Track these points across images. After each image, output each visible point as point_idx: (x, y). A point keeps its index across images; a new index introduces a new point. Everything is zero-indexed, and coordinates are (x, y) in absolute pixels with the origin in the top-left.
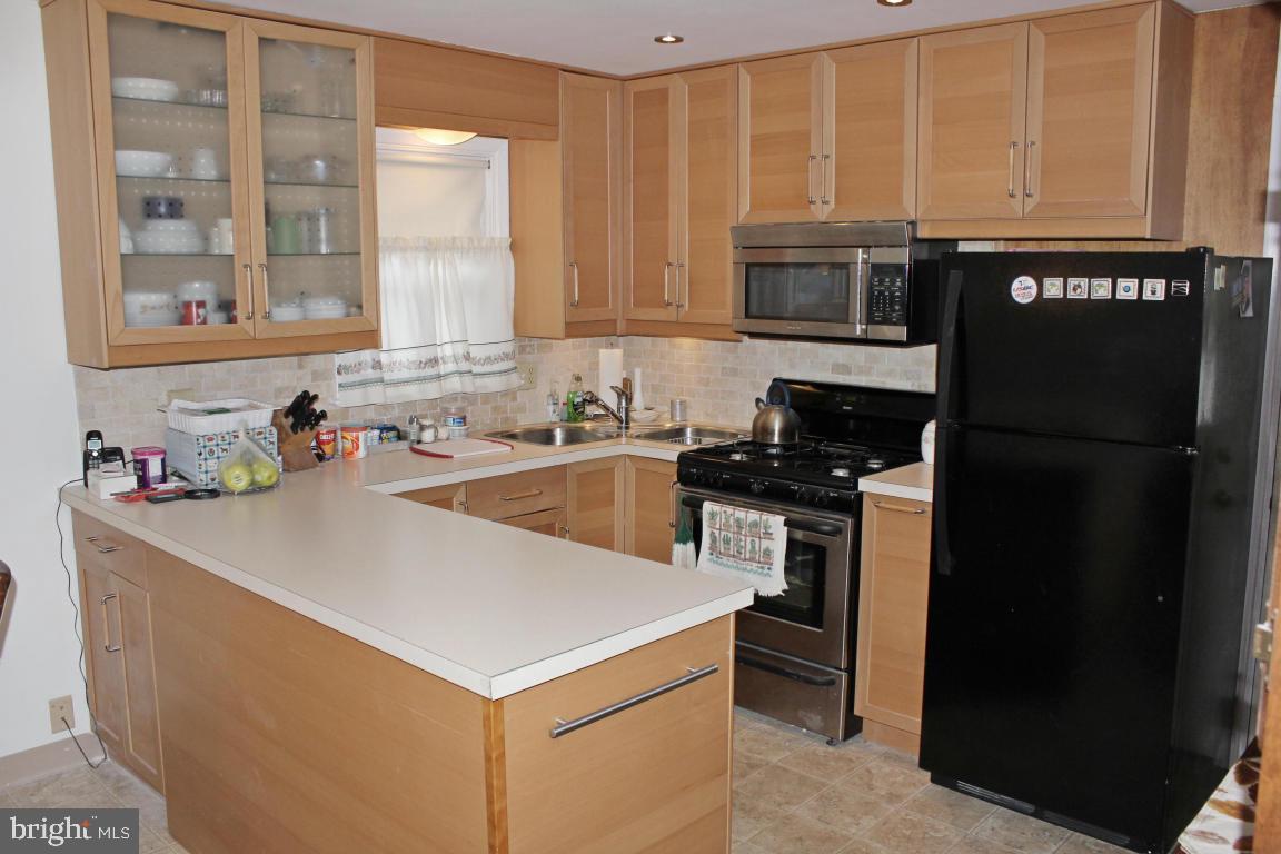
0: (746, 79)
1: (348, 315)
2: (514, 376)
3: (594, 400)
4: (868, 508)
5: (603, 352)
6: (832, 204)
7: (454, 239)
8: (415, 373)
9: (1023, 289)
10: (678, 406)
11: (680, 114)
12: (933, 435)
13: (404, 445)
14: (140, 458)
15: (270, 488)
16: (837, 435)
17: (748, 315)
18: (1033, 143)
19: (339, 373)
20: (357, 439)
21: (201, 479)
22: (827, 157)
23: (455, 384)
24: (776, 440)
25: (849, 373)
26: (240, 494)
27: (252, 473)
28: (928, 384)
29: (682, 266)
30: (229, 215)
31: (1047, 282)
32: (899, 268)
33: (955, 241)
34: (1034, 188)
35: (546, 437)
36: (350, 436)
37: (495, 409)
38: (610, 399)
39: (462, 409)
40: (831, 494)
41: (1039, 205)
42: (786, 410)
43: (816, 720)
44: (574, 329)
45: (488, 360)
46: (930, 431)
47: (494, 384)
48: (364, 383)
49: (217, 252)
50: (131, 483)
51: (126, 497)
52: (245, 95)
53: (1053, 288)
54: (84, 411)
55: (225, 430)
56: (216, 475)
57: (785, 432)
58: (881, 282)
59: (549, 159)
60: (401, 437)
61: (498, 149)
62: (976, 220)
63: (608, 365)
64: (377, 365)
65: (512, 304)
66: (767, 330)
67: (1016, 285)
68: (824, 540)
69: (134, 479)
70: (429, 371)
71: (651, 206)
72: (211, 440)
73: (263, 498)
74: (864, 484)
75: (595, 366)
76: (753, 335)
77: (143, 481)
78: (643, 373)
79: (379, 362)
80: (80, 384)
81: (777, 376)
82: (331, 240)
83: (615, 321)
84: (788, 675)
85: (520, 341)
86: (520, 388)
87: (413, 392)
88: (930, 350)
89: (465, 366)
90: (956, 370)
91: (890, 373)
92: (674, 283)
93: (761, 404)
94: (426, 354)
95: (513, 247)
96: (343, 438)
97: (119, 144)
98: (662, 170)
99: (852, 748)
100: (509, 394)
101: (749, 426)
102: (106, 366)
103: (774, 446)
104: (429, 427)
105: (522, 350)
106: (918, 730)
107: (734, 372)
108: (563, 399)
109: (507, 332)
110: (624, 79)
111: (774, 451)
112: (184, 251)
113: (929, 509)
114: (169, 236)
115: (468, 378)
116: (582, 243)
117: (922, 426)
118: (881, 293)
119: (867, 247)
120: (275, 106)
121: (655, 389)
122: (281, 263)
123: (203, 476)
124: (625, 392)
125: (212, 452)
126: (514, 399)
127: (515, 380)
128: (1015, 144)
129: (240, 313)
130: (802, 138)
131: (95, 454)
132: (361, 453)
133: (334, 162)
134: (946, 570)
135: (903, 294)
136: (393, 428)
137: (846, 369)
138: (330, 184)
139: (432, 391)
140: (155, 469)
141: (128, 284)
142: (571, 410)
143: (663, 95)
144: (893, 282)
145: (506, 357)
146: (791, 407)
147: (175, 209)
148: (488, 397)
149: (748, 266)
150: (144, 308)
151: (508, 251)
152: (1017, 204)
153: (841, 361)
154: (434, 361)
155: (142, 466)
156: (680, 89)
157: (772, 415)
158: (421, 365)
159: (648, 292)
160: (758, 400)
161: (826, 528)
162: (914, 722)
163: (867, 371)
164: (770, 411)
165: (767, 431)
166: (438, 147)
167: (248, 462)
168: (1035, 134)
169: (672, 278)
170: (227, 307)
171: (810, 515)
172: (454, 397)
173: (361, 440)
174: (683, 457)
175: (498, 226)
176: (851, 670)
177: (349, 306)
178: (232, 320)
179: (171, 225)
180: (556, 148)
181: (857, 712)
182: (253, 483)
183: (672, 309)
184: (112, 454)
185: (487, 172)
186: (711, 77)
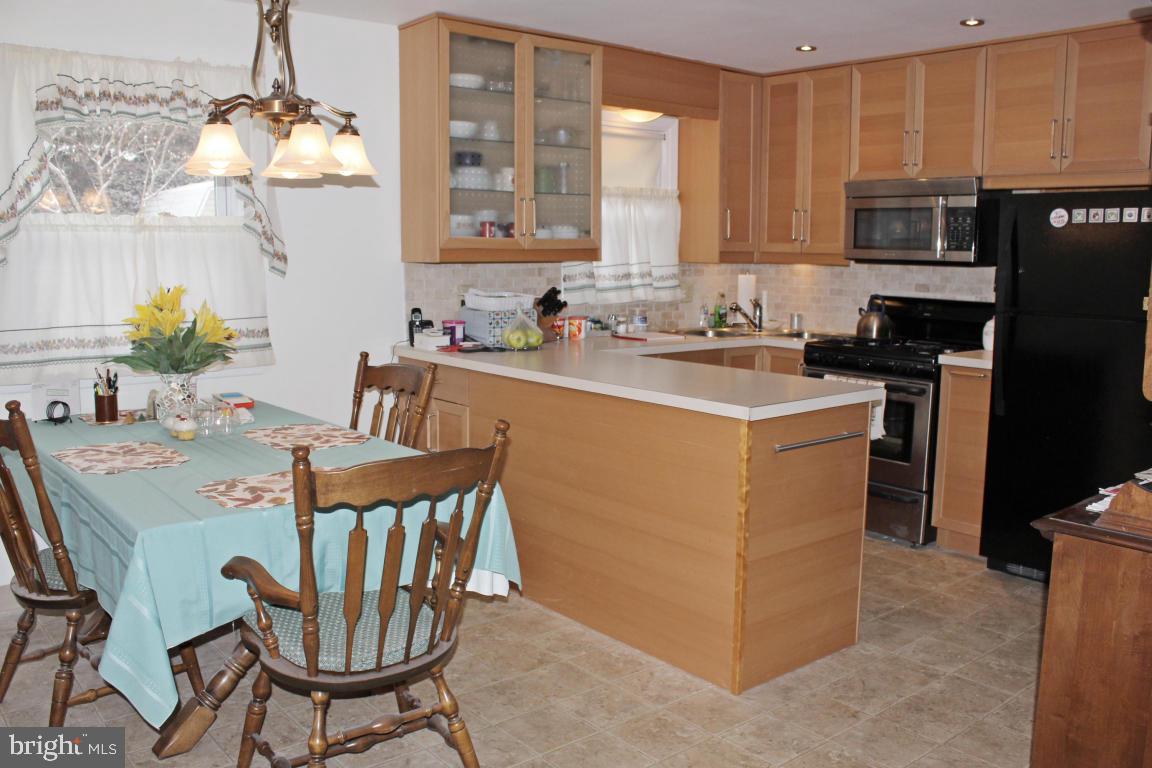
0: (857, 76)
1: (579, 237)
2: (678, 290)
3: (737, 309)
4: (944, 375)
5: (742, 278)
6: (920, 166)
7: (641, 189)
8: (613, 284)
9: (1058, 218)
10: (796, 319)
11: (807, 100)
12: (992, 329)
13: (607, 333)
14: (449, 325)
15: (536, 348)
16: (918, 336)
17: (855, 247)
18: (1069, 120)
19: (564, 280)
20: (580, 324)
21: (489, 341)
22: (917, 132)
23: (640, 294)
24: (874, 335)
25: (928, 291)
26: (519, 350)
27: (527, 336)
28: (990, 297)
29: (806, 211)
30: (512, 165)
31: (1075, 212)
32: (967, 210)
33: (1011, 190)
34: (1068, 152)
35: (702, 333)
36: (577, 322)
37: (664, 315)
38: (748, 308)
39: (644, 312)
40: (919, 367)
41: (1072, 164)
42: (883, 316)
43: (903, 530)
44: (727, 257)
45: (662, 278)
46: (990, 327)
47: (665, 296)
48: (582, 288)
49: (499, 189)
50: (446, 341)
51: (444, 349)
52: (524, 85)
53: (1079, 215)
54: (409, 296)
55: (506, 309)
56: (500, 338)
57: (880, 331)
58: (956, 220)
59: (710, 134)
60: (605, 328)
61: (672, 125)
62: (1025, 176)
63: (746, 285)
64: (591, 275)
65: (678, 240)
66: (866, 257)
67: (1053, 215)
68: (912, 399)
69: (448, 338)
70: (624, 283)
71: (784, 168)
72: (497, 315)
73: (533, 353)
74: (943, 359)
75: (735, 288)
76: (858, 261)
77: (453, 341)
78: (768, 295)
79: (593, 274)
80: (408, 273)
81: (873, 293)
82: (568, 184)
83: (753, 253)
84: (884, 497)
85: (683, 266)
86: (682, 302)
87: (613, 298)
88: (990, 272)
89: (647, 280)
90: (1009, 286)
91: (958, 290)
92: (800, 225)
93: (863, 312)
94: (621, 271)
95: (680, 197)
96: (570, 324)
97: (453, 117)
98: (792, 144)
99: (929, 550)
100: (674, 304)
101: (853, 332)
102: (438, 260)
103: (873, 340)
104: (623, 322)
105: (683, 272)
106: (978, 533)
107: (840, 292)
108: (711, 310)
109: (675, 260)
110: (762, 76)
111: (873, 344)
112: (479, 187)
113: (990, 375)
114: (472, 178)
115: (649, 290)
116: (732, 194)
117: (983, 325)
118: (955, 228)
119: (946, 196)
120: (541, 92)
121: (778, 307)
122: (542, 197)
123: (492, 339)
124: (757, 305)
125: (498, 323)
126: (677, 309)
127: (680, 294)
128: (1056, 121)
129: (515, 232)
130: (898, 120)
131: (417, 323)
132: (583, 335)
133: (574, 132)
134: (1001, 412)
135: (971, 229)
136: (598, 322)
137: (926, 288)
138: (569, 146)
139: (625, 297)
140: (459, 334)
141: (454, 210)
142: (717, 319)
143: (793, 89)
144: (964, 220)
145: (674, 276)
146: (886, 313)
147: (476, 160)
148: (659, 306)
149: (857, 211)
150: (459, 224)
151: (677, 200)
152: (1056, 163)
153: (921, 283)
154: (628, 276)
155: (451, 331)
156: (807, 83)
157: (872, 318)
158: (617, 278)
159: (781, 231)
160: (861, 310)
161: (914, 390)
162: (976, 529)
163: (942, 289)
164: (870, 316)
165: (868, 329)
166: (633, 123)
167: (523, 327)
168: (1071, 114)
169: (798, 219)
170: (507, 229)
171: (903, 382)
172: (637, 304)
173: (583, 325)
174: (808, 345)
175: (670, 184)
176: (930, 492)
177: (580, 231)
178: (510, 235)
179: (473, 170)
180: (716, 125)
181: (933, 524)
182: (527, 343)
183: (797, 245)
184: (428, 324)
185: (663, 142)
186: (831, 75)
